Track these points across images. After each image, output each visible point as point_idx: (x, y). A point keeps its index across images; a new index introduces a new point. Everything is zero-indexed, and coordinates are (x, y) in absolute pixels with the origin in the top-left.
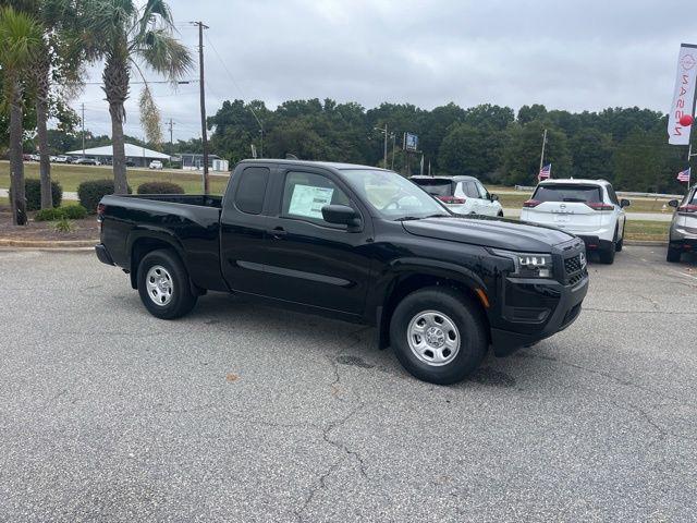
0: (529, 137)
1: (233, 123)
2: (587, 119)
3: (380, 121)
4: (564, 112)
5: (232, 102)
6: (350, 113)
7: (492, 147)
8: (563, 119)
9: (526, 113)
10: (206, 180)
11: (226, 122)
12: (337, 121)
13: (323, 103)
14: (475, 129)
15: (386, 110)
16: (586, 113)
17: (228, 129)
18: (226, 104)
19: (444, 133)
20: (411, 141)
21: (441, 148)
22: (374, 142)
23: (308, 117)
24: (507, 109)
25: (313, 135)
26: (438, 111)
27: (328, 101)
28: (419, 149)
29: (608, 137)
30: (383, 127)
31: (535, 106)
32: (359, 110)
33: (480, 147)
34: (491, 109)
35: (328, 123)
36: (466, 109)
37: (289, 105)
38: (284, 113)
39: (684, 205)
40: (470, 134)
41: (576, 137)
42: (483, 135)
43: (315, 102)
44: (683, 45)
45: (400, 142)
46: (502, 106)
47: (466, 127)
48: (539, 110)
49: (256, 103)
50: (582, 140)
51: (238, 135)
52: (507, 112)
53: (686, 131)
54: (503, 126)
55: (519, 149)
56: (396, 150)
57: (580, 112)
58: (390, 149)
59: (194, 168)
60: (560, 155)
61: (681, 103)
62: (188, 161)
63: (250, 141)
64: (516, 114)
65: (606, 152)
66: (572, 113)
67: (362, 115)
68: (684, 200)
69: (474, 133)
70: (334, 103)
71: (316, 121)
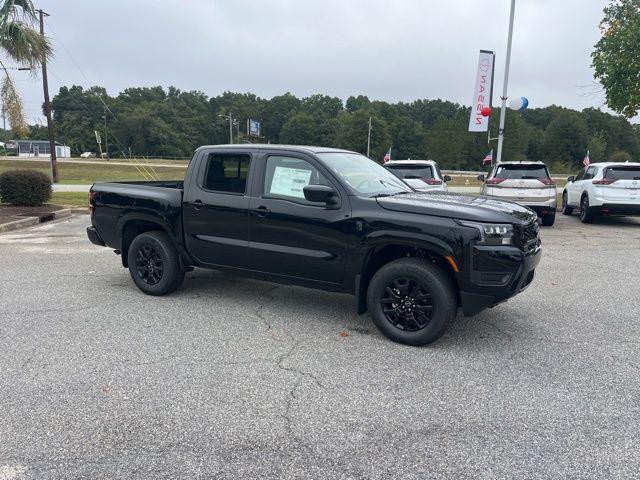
0: (357, 123)
1: (72, 109)
2: (402, 109)
3: (223, 109)
4: (384, 103)
5: (69, 88)
6: (193, 101)
7: (326, 133)
8: (383, 109)
9: (353, 103)
10: (54, 167)
11: (65, 108)
12: (182, 108)
13: (167, 91)
14: (310, 117)
15: (228, 99)
16: (401, 103)
17: (66, 115)
18: (63, 90)
19: (282, 121)
20: (254, 127)
21: (281, 133)
22: (218, 128)
23: (152, 104)
24: (336, 100)
25: (158, 121)
26: (276, 100)
27: (172, 89)
28: (262, 134)
29: (419, 125)
30: (227, 114)
31: (360, 97)
32: (202, 98)
33: (316, 133)
34: (323, 99)
35: (173, 110)
36: (301, 99)
37: (132, 92)
38: (128, 100)
39: (491, 179)
40: (307, 122)
41: (394, 124)
42: (318, 122)
43: (158, 90)
44: (482, 51)
45: (243, 128)
46: (332, 97)
47: (302, 115)
48: (363, 100)
49: (97, 89)
50: (399, 126)
51: (79, 121)
52: (336, 102)
53: (485, 120)
54: (334, 114)
55: (349, 134)
56: (240, 135)
57: (396, 103)
58: (235, 134)
59: (32, 155)
60: (382, 140)
61: (481, 98)
62: (25, 148)
63: (92, 126)
64: (344, 103)
65: (418, 137)
66: (390, 104)
67: (206, 103)
68: (489, 176)
69: (310, 121)
70: (178, 92)
71: (160, 108)
